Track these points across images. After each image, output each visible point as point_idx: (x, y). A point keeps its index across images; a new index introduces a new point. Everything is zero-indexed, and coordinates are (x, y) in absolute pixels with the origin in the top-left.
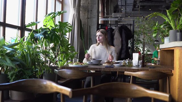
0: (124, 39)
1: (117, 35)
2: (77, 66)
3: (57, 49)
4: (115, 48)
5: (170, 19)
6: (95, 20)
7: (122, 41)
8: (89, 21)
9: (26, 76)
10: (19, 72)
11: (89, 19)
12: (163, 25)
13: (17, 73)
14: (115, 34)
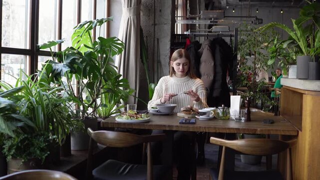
0: (218, 63)
1: (206, 55)
2: (129, 121)
3: (97, 86)
4: (201, 81)
5: (299, 35)
6: (168, 28)
7: (215, 65)
8: (156, 30)
9: (36, 149)
10: (22, 141)
11: (156, 27)
12: (288, 42)
13: (20, 145)
14: (202, 54)
